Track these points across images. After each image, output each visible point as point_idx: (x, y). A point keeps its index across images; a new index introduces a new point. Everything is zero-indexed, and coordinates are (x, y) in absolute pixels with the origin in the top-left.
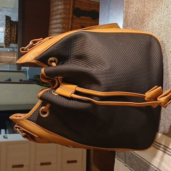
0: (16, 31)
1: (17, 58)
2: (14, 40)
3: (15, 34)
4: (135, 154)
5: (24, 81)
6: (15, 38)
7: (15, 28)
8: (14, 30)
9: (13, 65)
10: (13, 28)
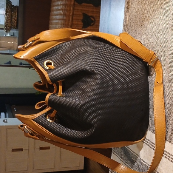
0: (16, 16)
1: (18, 43)
2: (14, 25)
3: (16, 19)
4: (130, 150)
5: (24, 64)
6: (16, 23)
7: (16, 13)
8: (15, 15)
9: (13, 50)
10: (13, 13)
